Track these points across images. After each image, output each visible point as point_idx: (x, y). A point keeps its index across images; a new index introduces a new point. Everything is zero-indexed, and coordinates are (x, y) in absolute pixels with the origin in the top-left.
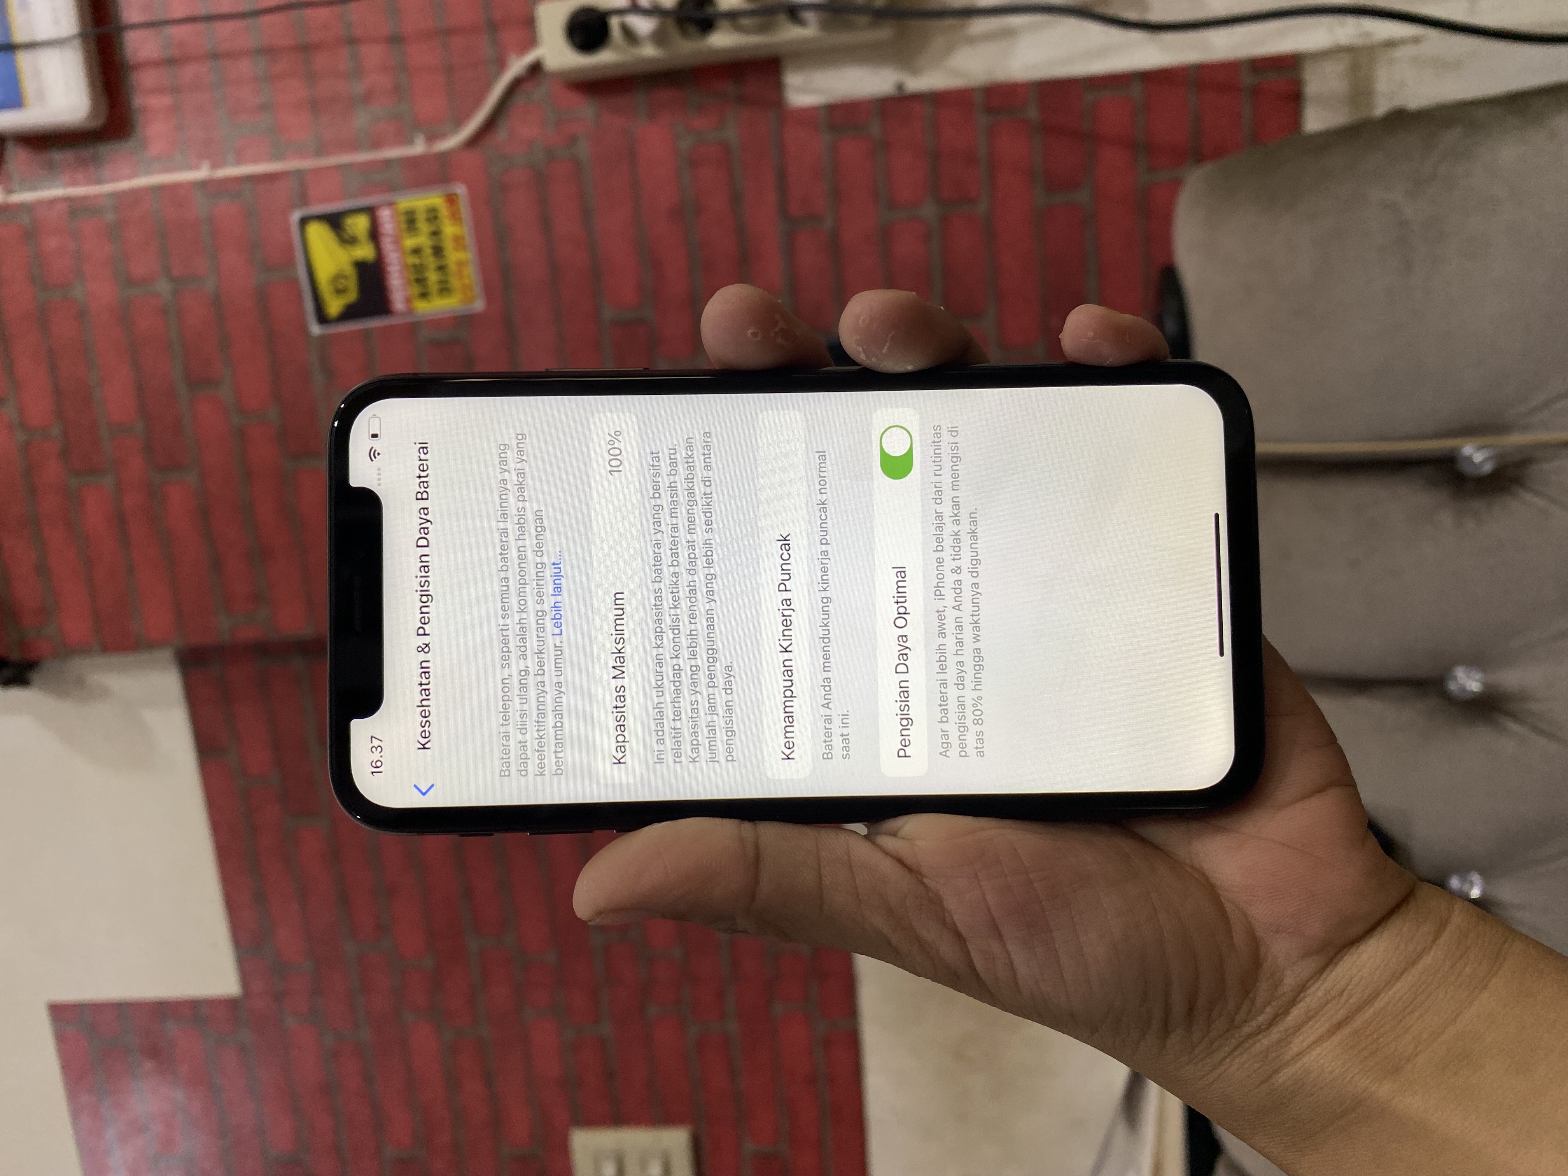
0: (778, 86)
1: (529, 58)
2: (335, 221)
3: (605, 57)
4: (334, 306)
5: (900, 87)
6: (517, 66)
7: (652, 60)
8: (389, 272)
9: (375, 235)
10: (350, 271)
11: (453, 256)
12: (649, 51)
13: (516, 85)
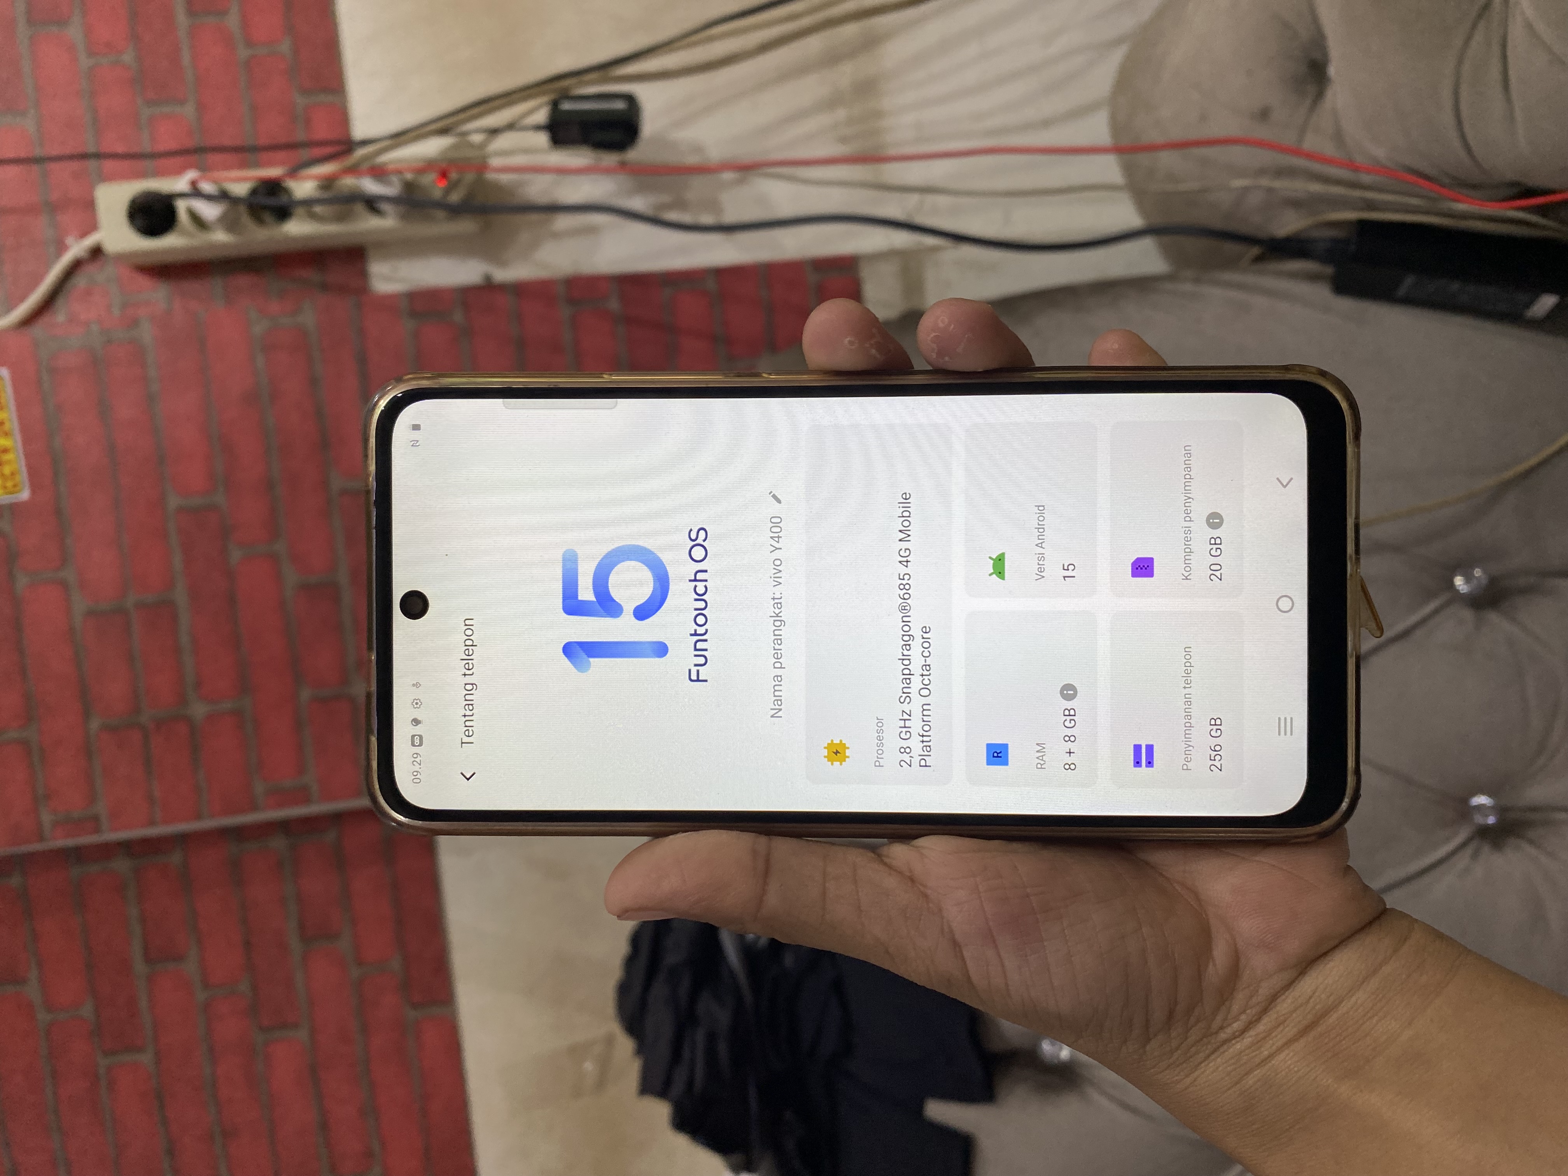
0: (363, 275)
1: (90, 241)
3: (170, 241)
5: (488, 279)
6: (76, 249)
7: (224, 246)
12: (220, 237)
13: (76, 266)
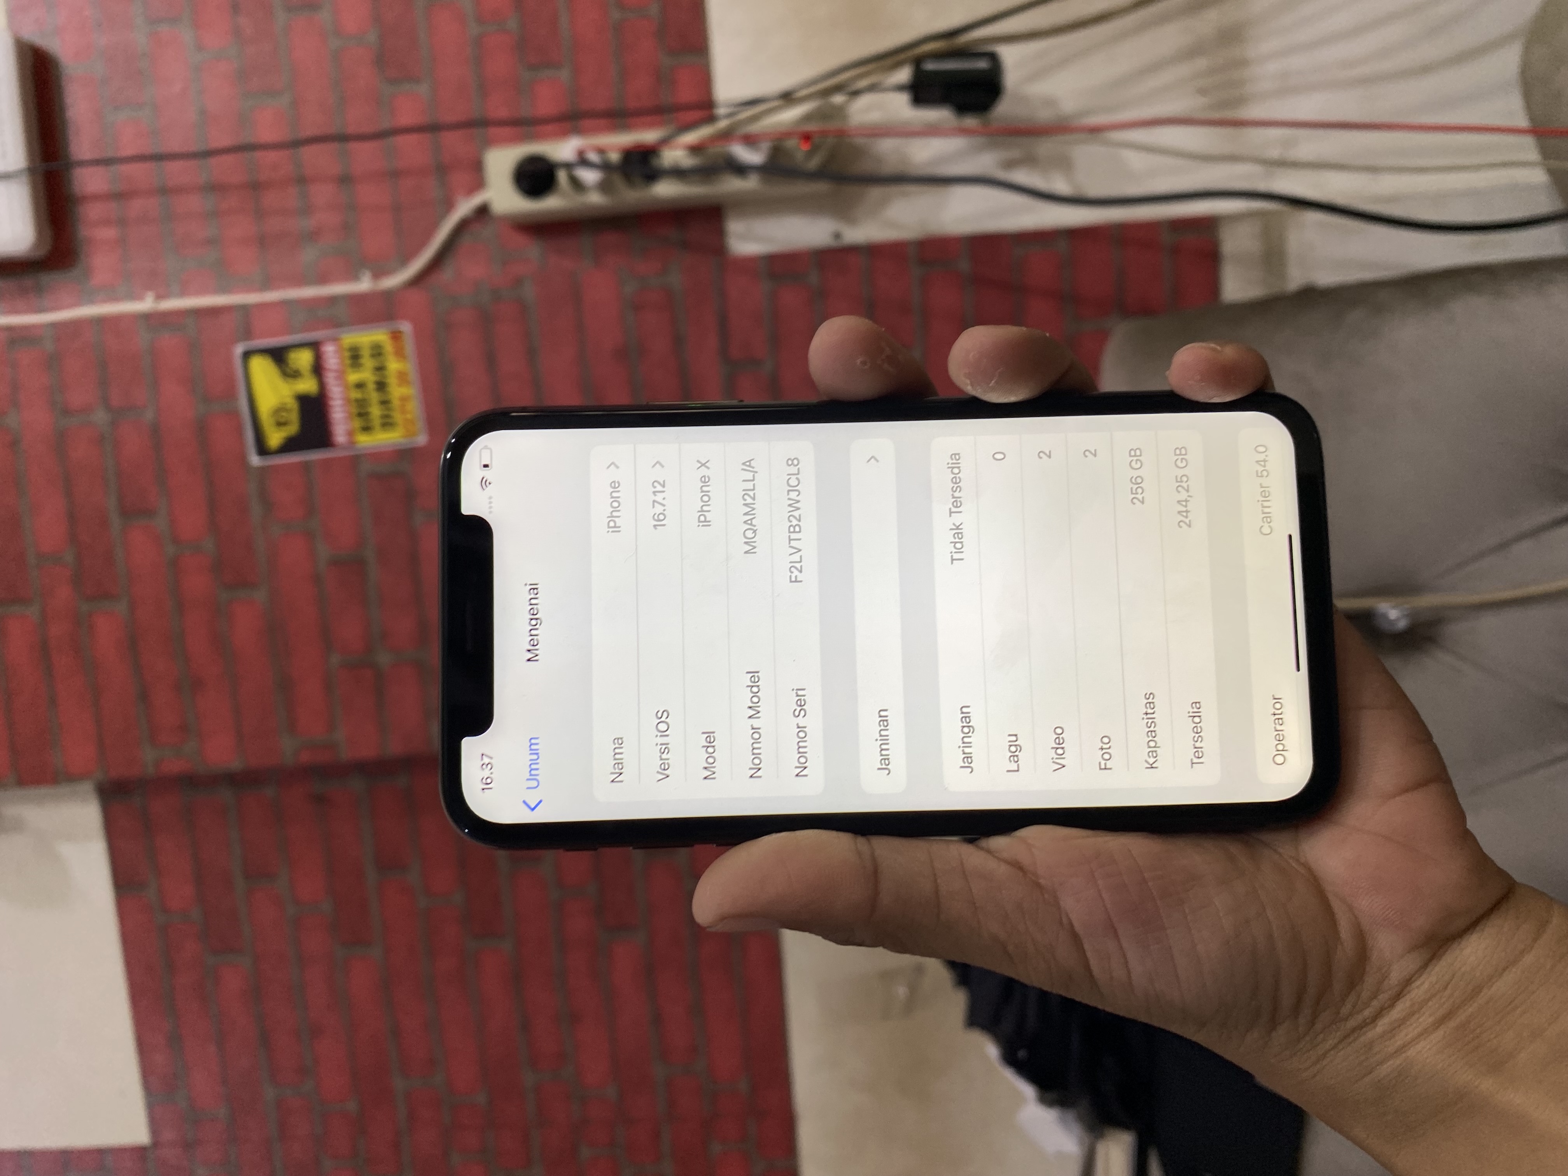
0: (720, 233)
1: (476, 200)
2: (278, 355)
3: (551, 203)
4: (275, 438)
5: (837, 236)
6: (464, 208)
7: (597, 207)
8: (330, 406)
9: (318, 369)
10: (293, 405)
11: (397, 391)
12: (595, 199)
13: (463, 226)
